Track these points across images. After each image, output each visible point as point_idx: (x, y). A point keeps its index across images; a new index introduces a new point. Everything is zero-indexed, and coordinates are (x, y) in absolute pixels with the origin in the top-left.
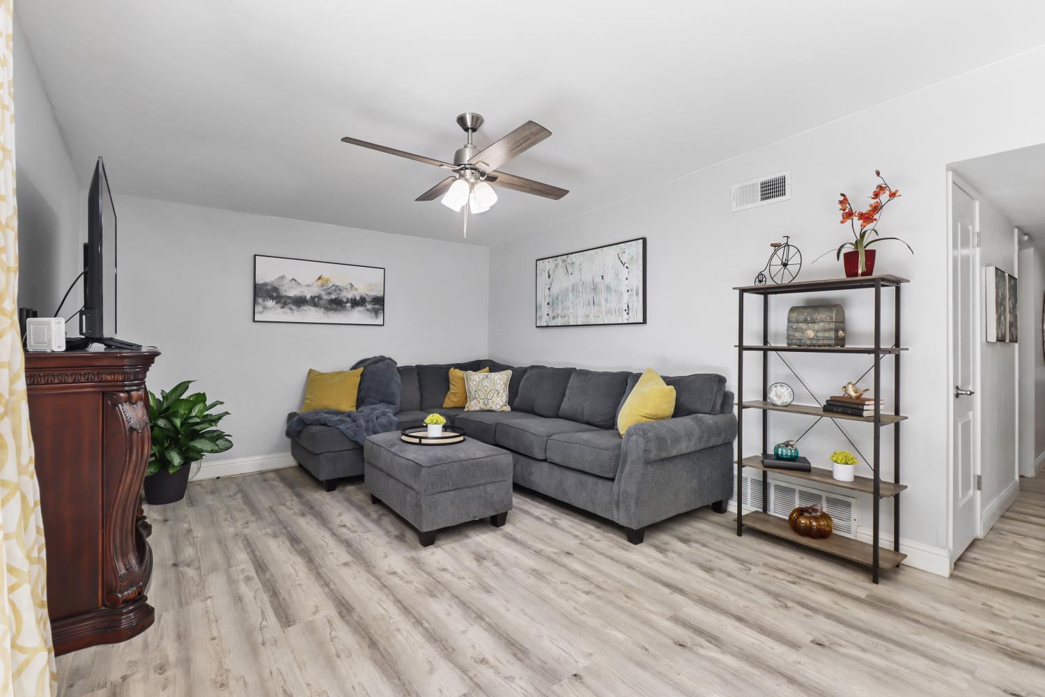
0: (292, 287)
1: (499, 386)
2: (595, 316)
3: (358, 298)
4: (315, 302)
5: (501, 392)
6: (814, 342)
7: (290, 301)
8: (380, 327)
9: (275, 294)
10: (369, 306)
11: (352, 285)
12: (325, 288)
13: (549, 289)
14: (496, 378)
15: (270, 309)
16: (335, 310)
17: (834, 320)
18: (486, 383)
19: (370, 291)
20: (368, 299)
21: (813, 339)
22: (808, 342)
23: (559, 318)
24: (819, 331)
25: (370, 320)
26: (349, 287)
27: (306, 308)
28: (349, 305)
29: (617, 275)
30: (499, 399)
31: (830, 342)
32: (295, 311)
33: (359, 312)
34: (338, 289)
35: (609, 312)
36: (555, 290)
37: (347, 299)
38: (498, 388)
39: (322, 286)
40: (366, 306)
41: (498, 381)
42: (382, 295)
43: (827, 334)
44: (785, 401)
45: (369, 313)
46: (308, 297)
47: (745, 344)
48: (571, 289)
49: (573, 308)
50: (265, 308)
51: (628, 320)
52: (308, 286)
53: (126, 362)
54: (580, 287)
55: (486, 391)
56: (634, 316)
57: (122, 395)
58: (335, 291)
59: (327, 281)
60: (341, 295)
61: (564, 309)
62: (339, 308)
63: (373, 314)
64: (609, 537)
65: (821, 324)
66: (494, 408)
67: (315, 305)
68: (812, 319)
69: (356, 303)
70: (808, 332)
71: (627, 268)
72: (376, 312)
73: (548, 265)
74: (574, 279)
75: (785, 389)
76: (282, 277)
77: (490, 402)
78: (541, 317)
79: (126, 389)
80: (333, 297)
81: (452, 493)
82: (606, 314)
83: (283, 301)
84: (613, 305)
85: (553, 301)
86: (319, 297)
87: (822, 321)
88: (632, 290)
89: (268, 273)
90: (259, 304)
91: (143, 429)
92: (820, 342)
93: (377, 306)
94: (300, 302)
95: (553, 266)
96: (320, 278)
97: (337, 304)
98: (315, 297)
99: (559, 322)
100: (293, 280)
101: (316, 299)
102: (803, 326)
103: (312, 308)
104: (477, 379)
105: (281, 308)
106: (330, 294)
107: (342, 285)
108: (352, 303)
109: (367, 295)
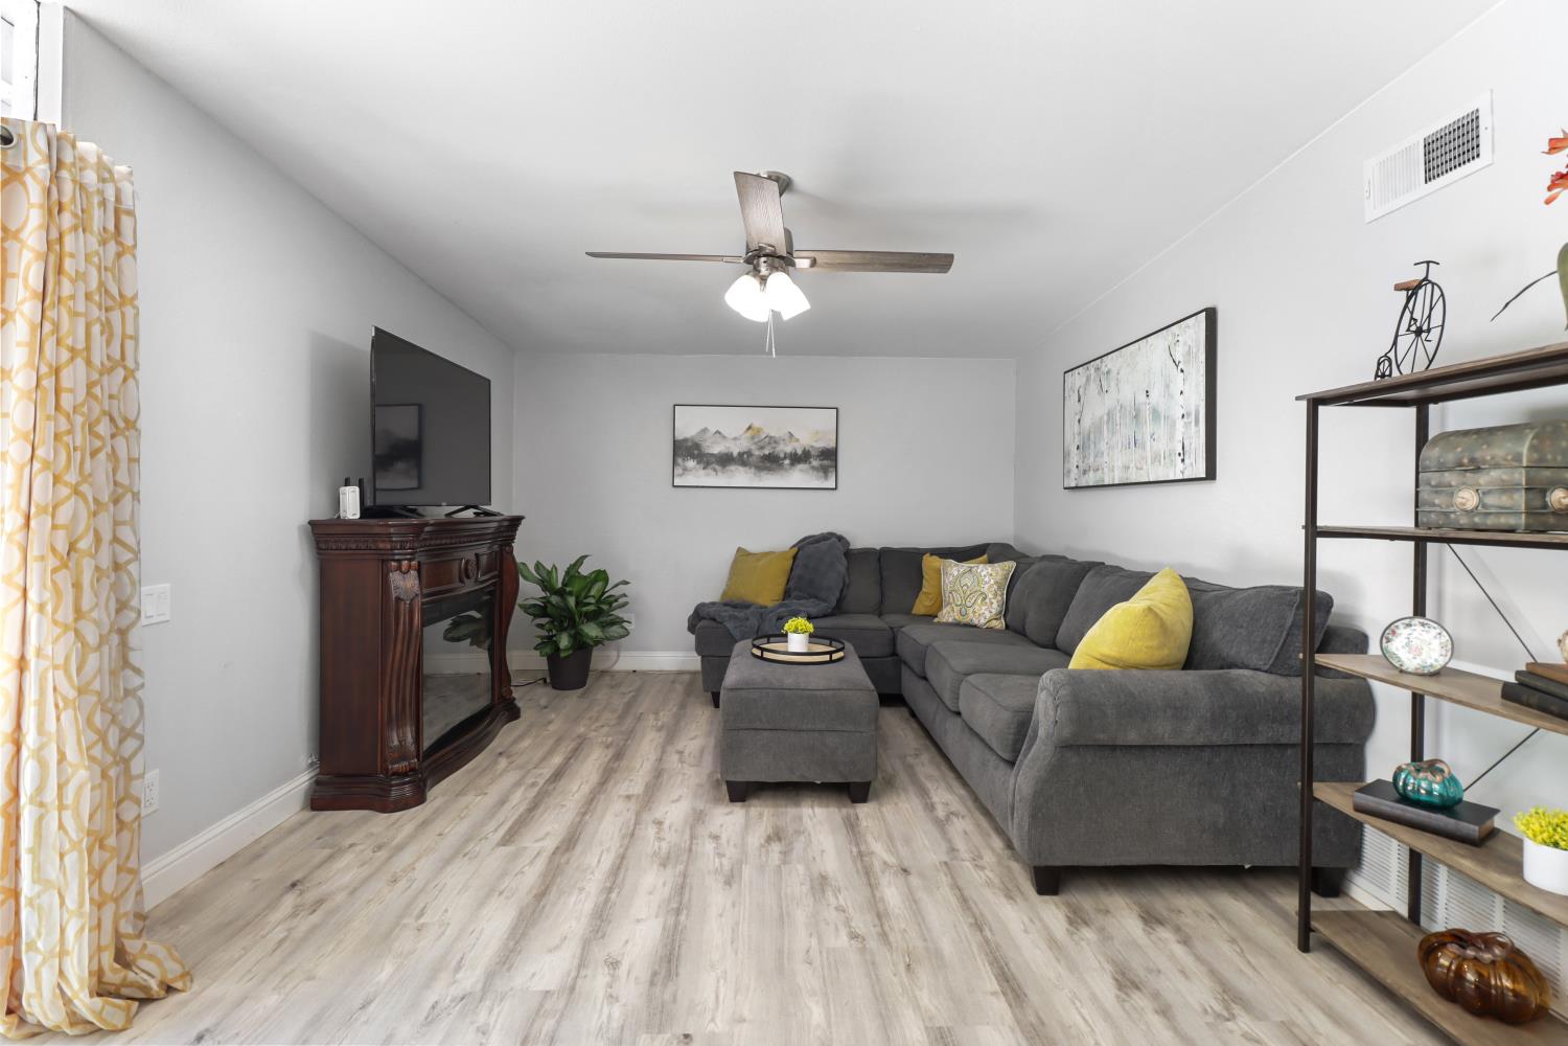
0: (714, 442)
1: (987, 586)
2: (1137, 468)
3: (799, 452)
4: (743, 460)
5: (990, 596)
6: (1477, 519)
7: (714, 460)
8: (831, 492)
9: (696, 452)
10: (815, 463)
11: (791, 435)
12: (756, 440)
13: (1079, 421)
14: (983, 574)
15: (691, 470)
16: (769, 469)
17: (1525, 464)
18: (967, 580)
19: (816, 441)
20: (813, 453)
21: (1470, 513)
22: (1464, 521)
23: (1091, 473)
24: (1489, 492)
25: (817, 482)
26: (787, 437)
27: (733, 468)
28: (787, 462)
29: (1167, 386)
30: (984, 608)
31: (1511, 521)
32: (719, 473)
33: (801, 470)
34: (773, 441)
35: (1156, 458)
36: (1087, 422)
37: (785, 454)
38: (985, 590)
39: (753, 438)
40: (810, 463)
41: (987, 579)
42: (834, 445)
43: (1505, 500)
44: (1429, 662)
45: (815, 473)
46: (735, 454)
47: (1322, 521)
48: (1105, 418)
49: (1108, 454)
50: (685, 469)
51: (1182, 472)
52: (735, 439)
53: (392, 530)
54: (1118, 415)
55: (964, 593)
56: (1192, 464)
57: (393, 563)
58: (770, 443)
59: (759, 430)
60: (778, 449)
61: (1096, 456)
62: (774, 466)
63: (821, 474)
64: (1008, 867)
65: (1495, 474)
66: (976, 622)
67: (744, 464)
68: (1472, 460)
69: (798, 459)
70: (1461, 494)
71: (1182, 371)
72: (825, 471)
73: (1077, 379)
74: (1110, 401)
75: (1434, 632)
76: (705, 430)
77: (970, 611)
78: (1069, 472)
79: (397, 557)
80: (767, 452)
81: (766, 733)
82: (1152, 463)
83: (706, 460)
84: (1161, 446)
85: (1084, 443)
86: (749, 453)
87: (1497, 466)
88: (1189, 414)
89: (690, 424)
90: (679, 465)
91: (412, 600)
92: (1491, 521)
93: (826, 462)
94: (725, 460)
95: (1084, 379)
96: (750, 428)
97: (771, 462)
98: (744, 453)
99: (1091, 479)
100: (718, 432)
101: (745, 456)
102: (1451, 478)
103: (741, 468)
104: (956, 573)
105: (704, 468)
106: (762, 448)
107: (777, 436)
108: (791, 460)
109: (812, 447)
